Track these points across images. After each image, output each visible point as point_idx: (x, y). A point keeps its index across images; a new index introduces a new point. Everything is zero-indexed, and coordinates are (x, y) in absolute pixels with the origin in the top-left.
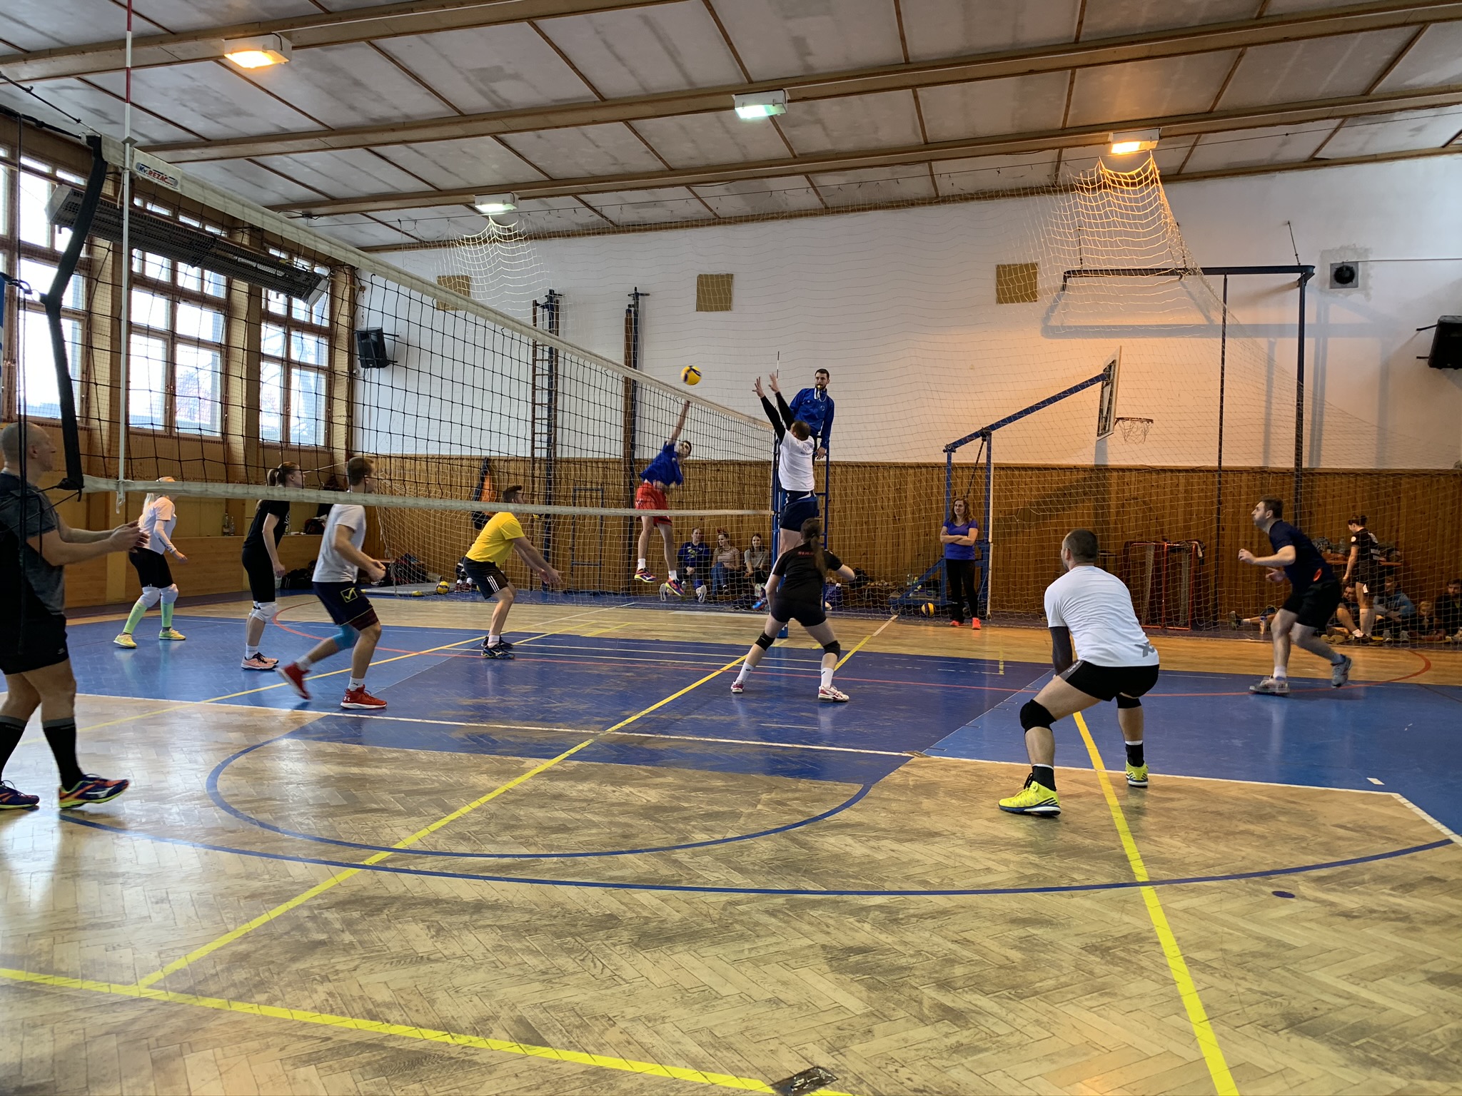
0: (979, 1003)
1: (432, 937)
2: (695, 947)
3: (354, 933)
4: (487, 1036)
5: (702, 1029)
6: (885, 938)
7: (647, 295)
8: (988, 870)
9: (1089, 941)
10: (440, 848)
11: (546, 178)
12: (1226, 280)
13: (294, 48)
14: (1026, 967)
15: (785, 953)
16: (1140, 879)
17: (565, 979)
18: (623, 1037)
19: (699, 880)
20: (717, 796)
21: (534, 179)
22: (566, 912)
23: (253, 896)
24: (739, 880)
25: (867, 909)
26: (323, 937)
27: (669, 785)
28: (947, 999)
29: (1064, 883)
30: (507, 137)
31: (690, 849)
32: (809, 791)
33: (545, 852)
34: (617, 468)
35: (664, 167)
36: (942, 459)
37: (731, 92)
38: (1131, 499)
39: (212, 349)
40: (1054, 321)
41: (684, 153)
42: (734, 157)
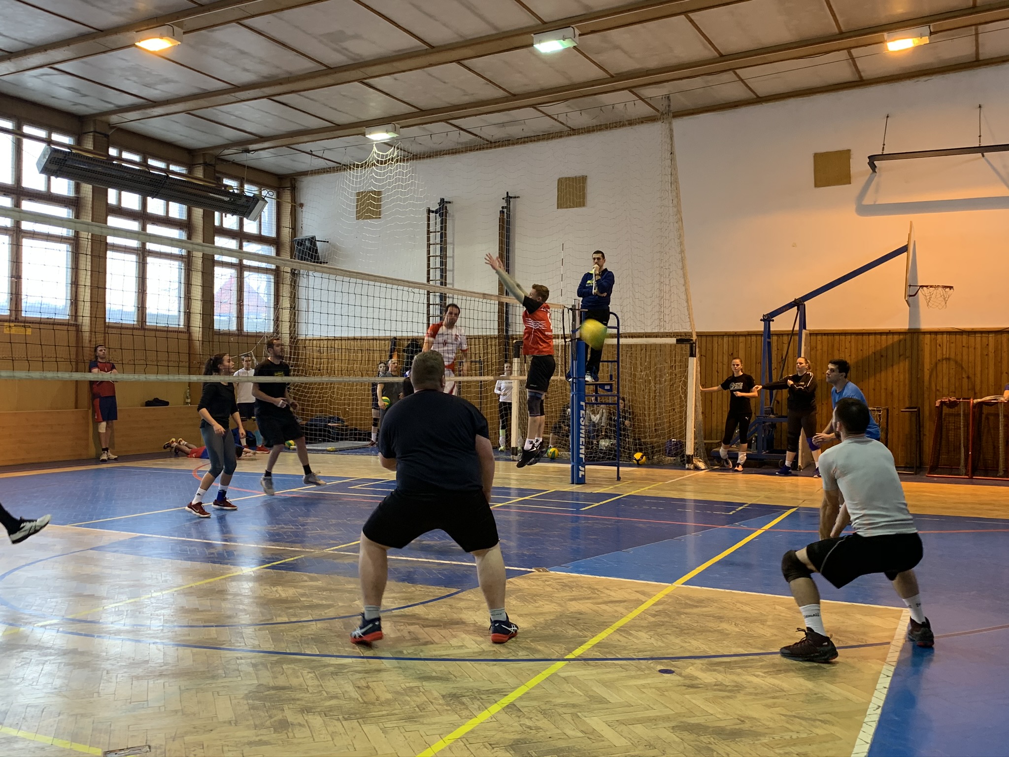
7: (518, 197)
11: (417, 110)
13: (184, 33)
20: (337, 594)
21: (407, 112)
27: (312, 586)
30: (371, 82)
34: (493, 343)
35: (505, 94)
36: (760, 327)
37: (531, 32)
38: (943, 360)
39: (176, 260)
40: (868, 201)
41: (517, 82)
42: (561, 81)
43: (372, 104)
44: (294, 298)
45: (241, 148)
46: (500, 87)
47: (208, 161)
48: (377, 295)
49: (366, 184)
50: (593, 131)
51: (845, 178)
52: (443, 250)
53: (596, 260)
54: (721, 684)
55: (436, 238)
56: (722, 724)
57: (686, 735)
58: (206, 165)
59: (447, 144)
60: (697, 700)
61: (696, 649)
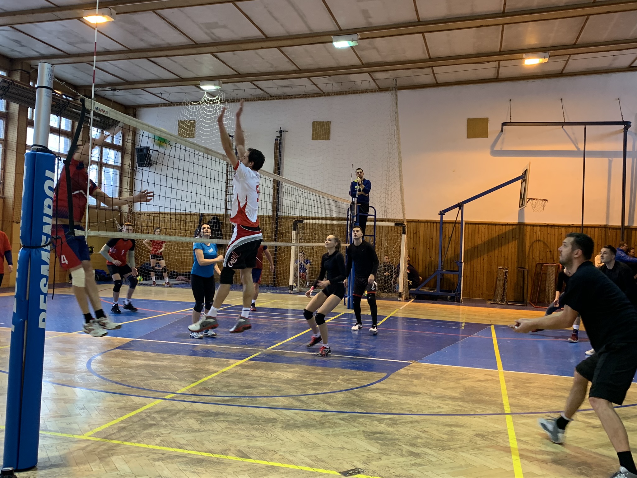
0: (426, 451)
1: (199, 424)
2: (310, 430)
3: (167, 421)
4: (227, 455)
5: (313, 456)
6: (390, 429)
7: (286, 131)
8: (439, 407)
9: (477, 433)
10: (197, 393)
11: (236, 73)
12: (585, 128)
13: (117, 14)
14: (449, 440)
15: (347, 433)
16: (506, 412)
17: (256, 439)
18: (281, 457)
19: (311, 407)
20: (320, 376)
21: (230, 74)
22: (254, 417)
23: (120, 408)
24: (329, 408)
25: (384, 419)
26: (154, 422)
27: (297, 372)
28: (413, 450)
29: (473, 413)
30: (218, 54)
31: (307, 396)
32: (362, 375)
33: (243, 396)
35: (296, 68)
37: (331, 35)
38: (537, 240)
40: (497, 148)
42: (332, 64)
45: (112, 87)
46: (295, 65)
47: (87, 94)
51: (485, 134)
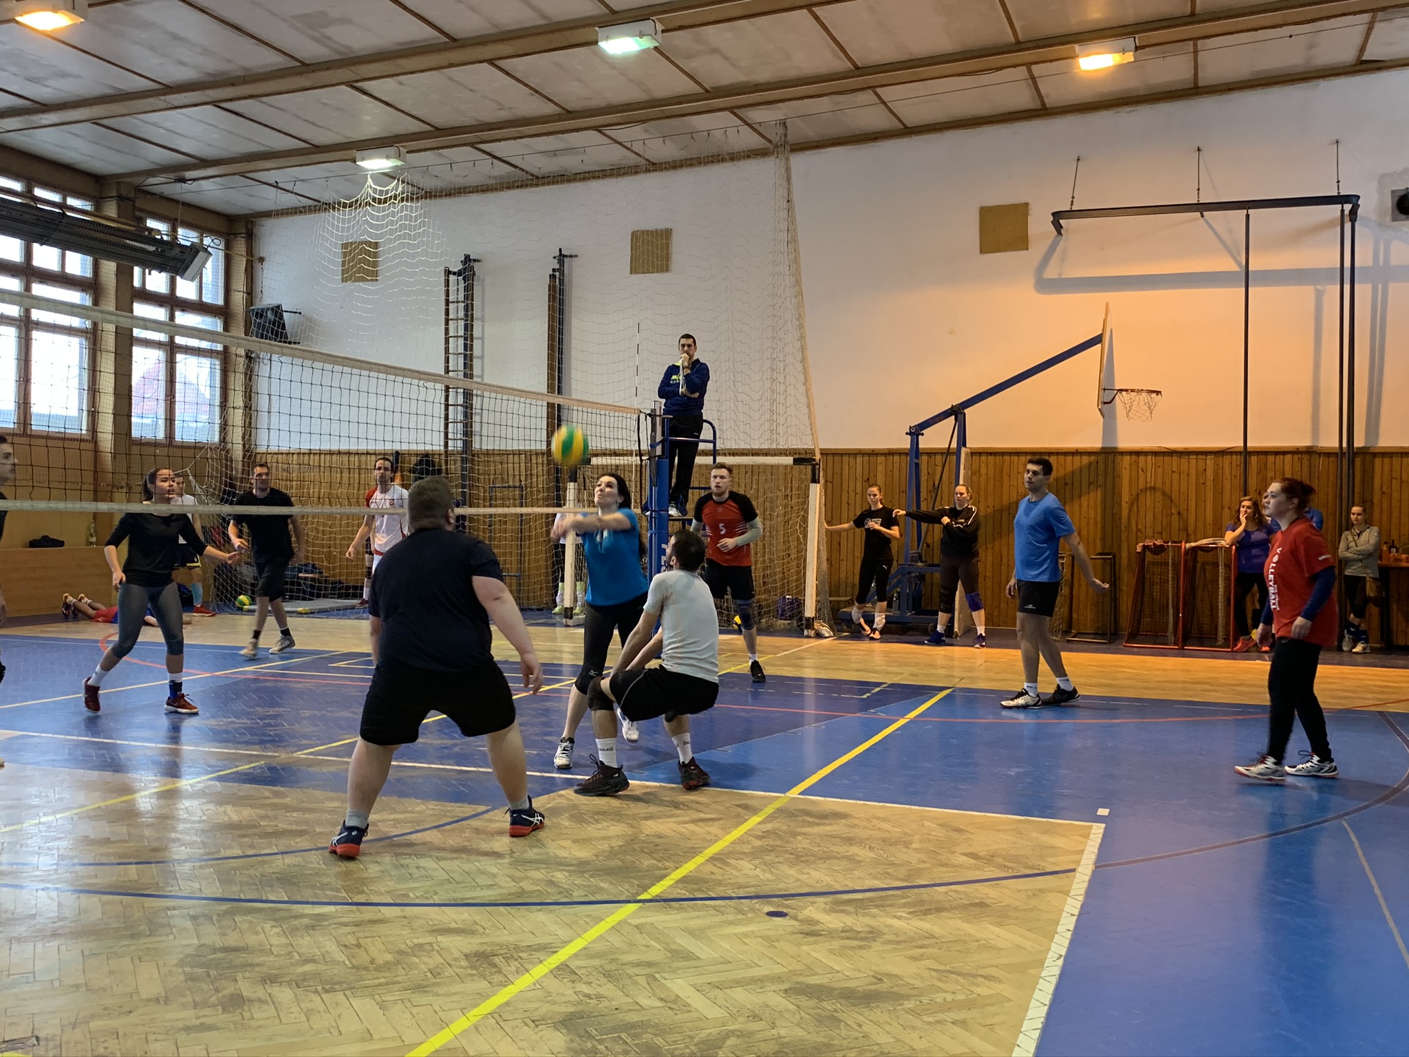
7: (576, 256)
11: (430, 128)
12: (1248, 216)
13: (90, 6)
16: (642, 897)
30: (365, 85)
34: (540, 461)
35: (557, 110)
36: (905, 443)
37: (594, 25)
38: (1146, 489)
39: (75, 335)
40: (1050, 273)
41: (574, 94)
42: (636, 95)
43: (367, 118)
44: (249, 394)
45: (172, 176)
46: (550, 100)
47: (124, 193)
48: (373, 390)
49: (357, 231)
50: (681, 166)
51: (1020, 242)
52: (468, 328)
53: (686, 348)
54: (851, 930)
55: (457, 311)
56: (852, 984)
57: (804, 1001)
58: (121, 199)
59: (473, 179)
60: (818, 952)
61: (817, 882)
